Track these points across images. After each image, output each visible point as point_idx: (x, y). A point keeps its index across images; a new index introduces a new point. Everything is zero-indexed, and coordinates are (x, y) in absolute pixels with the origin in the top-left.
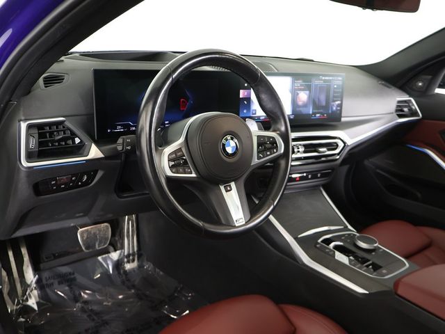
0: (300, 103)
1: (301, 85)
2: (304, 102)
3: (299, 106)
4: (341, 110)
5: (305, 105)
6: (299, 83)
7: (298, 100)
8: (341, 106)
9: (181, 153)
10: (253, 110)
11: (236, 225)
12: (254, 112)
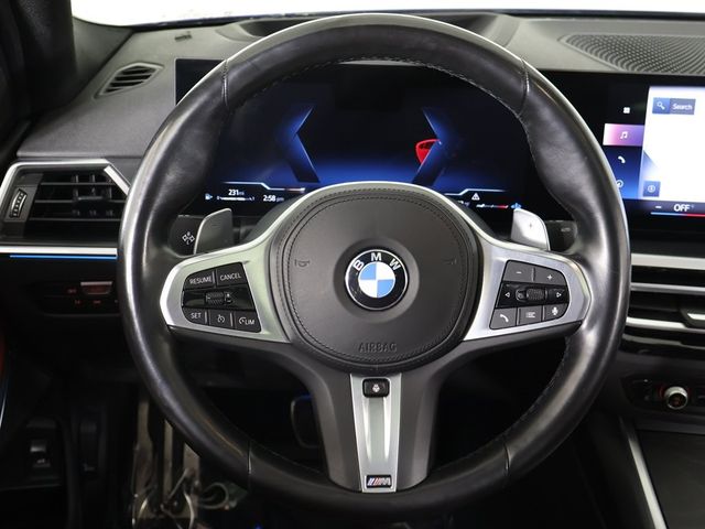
9: (237, 276)
10: (648, 184)
11: (364, 489)
12: (652, 189)
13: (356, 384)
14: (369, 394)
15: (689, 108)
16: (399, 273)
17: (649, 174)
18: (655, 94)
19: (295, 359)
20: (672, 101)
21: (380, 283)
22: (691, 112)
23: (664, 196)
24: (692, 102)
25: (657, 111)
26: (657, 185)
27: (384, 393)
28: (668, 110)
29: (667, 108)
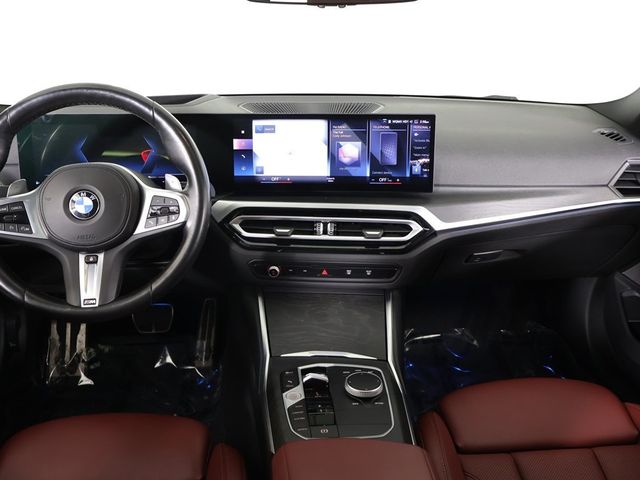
0: (346, 160)
1: (345, 133)
2: (353, 159)
3: (344, 165)
4: (431, 174)
5: (356, 164)
6: (342, 129)
7: (341, 155)
8: (430, 165)
9: (20, 207)
10: (257, 168)
11: (83, 306)
12: (259, 170)
13: (82, 257)
14: (88, 262)
15: (272, 130)
16: (95, 202)
17: (258, 163)
18: (256, 123)
19: (52, 247)
20: (264, 127)
21: (86, 207)
22: (274, 131)
23: (267, 173)
24: (274, 127)
25: (257, 132)
26: (262, 168)
27: (95, 262)
28: (262, 132)
29: (262, 130)
